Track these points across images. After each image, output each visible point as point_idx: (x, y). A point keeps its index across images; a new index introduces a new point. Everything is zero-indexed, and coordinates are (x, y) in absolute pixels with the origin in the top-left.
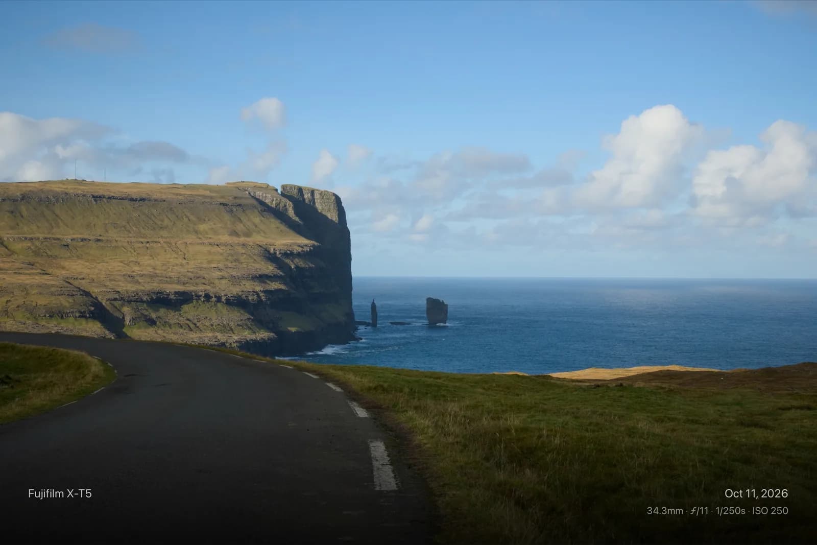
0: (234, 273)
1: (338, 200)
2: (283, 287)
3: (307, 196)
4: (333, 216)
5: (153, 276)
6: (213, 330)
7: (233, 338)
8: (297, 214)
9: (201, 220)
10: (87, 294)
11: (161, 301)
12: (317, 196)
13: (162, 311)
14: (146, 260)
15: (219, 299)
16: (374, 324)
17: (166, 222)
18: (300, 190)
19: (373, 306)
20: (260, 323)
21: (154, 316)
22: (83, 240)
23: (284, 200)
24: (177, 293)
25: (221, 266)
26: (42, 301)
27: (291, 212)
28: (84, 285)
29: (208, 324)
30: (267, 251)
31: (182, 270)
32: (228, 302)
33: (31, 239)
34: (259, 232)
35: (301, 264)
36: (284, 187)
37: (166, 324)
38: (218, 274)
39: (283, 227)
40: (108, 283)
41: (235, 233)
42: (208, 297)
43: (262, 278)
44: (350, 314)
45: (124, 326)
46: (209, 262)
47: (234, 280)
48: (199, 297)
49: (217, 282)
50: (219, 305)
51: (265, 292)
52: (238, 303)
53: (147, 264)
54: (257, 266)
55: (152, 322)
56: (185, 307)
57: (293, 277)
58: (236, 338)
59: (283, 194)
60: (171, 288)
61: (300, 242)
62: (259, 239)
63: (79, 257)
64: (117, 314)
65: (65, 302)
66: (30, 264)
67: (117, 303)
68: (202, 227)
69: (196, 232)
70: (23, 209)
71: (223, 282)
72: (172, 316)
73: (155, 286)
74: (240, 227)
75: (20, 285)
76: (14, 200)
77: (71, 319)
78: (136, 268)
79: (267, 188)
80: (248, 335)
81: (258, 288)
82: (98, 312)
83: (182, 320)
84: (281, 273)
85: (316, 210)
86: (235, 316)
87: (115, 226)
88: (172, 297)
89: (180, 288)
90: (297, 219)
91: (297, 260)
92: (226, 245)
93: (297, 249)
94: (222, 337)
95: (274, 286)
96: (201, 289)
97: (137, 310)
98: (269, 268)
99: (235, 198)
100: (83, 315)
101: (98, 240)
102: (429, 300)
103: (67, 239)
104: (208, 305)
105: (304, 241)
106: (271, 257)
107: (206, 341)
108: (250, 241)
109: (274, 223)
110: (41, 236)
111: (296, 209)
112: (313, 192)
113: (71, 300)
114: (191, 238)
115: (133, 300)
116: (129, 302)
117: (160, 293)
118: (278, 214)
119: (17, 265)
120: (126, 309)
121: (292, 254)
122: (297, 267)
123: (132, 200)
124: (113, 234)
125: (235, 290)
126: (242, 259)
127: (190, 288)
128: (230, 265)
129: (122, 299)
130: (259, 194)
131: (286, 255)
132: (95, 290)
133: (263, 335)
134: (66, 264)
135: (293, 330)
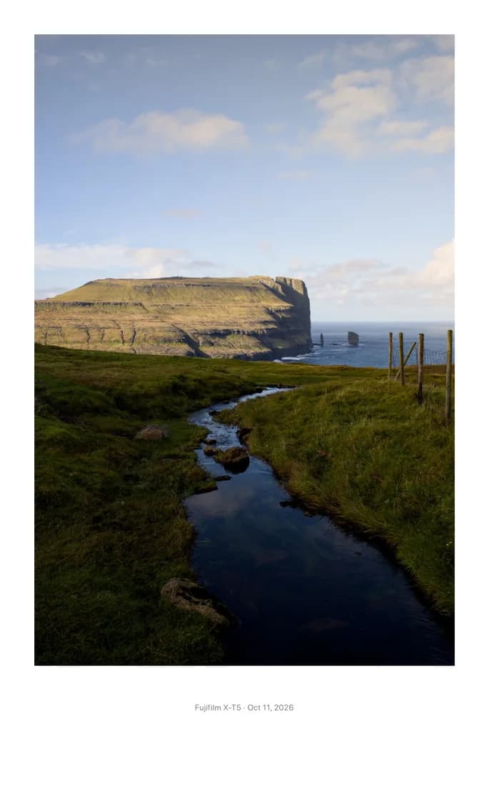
0: (251, 320)
1: (303, 284)
2: (275, 327)
3: (288, 282)
4: (301, 291)
5: (212, 322)
6: (241, 348)
7: (251, 352)
8: (283, 291)
9: (237, 295)
10: (182, 331)
11: (216, 334)
12: (293, 282)
13: (217, 339)
14: (210, 315)
15: (244, 333)
16: (322, 345)
17: (220, 296)
18: (285, 279)
19: (322, 336)
20: (264, 344)
21: (213, 341)
22: (181, 305)
23: (277, 284)
24: (224, 330)
25: (245, 317)
26: (161, 334)
27: (280, 290)
28: (181, 327)
29: (238, 345)
30: (268, 309)
31: (227, 319)
32: (249, 335)
33: (157, 306)
34: (264, 300)
35: (284, 315)
36: (277, 278)
37: (219, 345)
38: (243, 321)
39: (276, 297)
40: (192, 326)
41: (252, 301)
42: (239, 332)
43: (265, 323)
44: (309, 340)
45: (199, 346)
46: (241, 315)
47: (252, 324)
48: (234, 332)
49: (243, 325)
50: (244, 336)
51: (267, 329)
52: (253, 335)
53: (210, 316)
54: (262, 317)
55: (212, 344)
56: (228, 337)
57: (281, 322)
58: (252, 351)
59: (276, 282)
60: (221, 328)
61: (284, 305)
62: (264, 303)
63: (179, 314)
64: (196, 340)
65: (172, 335)
66: (156, 317)
67: (196, 336)
68: (237, 298)
69: (234, 300)
70: (153, 291)
71: (247, 324)
72: (222, 341)
73: (213, 327)
74: (255, 298)
75: (151, 327)
76: (149, 287)
77: (174, 343)
78: (205, 319)
79: (268, 279)
80: (258, 350)
81: (263, 328)
82: (187, 340)
83: (227, 343)
84: (274, 320)
85: (292, 288)
86: (251, 341)
87: (196, 298)
88: (222, 332)
89: (226, 328)
90: (283, 293)
91: (282, 314)
92: (248, 307)
93: (282, 308)
94: (245, 351)
95: (271, 326)
96: (235, 328)
97: (205, 338)
98: (269, 318)
99: (253, 284)
100: (179, 341)
101: (187, 306)
102: (350, 333)
103: (173, 305)
104: (239, 336)
105: (286, 304)
106: (270, 312)
107: (238, 353)
108: (260, 304)
109: (273, 296)
110: (161, 304)
111: (282, 288)
112: (291, 280)
113: (174, 334)
114: (231, 304)
115: (204, 334)
116: (202, 334)
117: (216, 330)
118: (274, 291)
119: (151, 318)
120: (200, 339)
121: (280, 310)
122: (283, 317)
123: (204, 286)
124: (194, 302)
125: (252, 329)
126: (256, 313)
127: (230, 328)
128: (249, 316)
129: (198, 333)
130: (265, 282)
131: (277, 311)
132: (186, 329)
133: (265, 350)
134: (173, 317)
135: (280, 347)
